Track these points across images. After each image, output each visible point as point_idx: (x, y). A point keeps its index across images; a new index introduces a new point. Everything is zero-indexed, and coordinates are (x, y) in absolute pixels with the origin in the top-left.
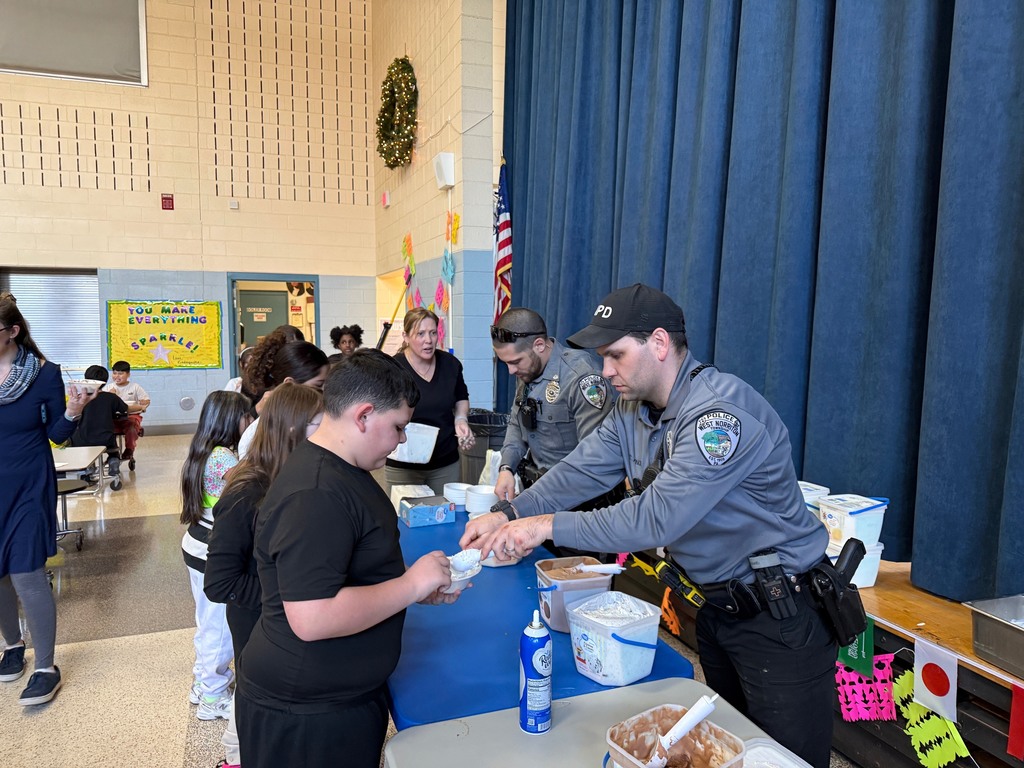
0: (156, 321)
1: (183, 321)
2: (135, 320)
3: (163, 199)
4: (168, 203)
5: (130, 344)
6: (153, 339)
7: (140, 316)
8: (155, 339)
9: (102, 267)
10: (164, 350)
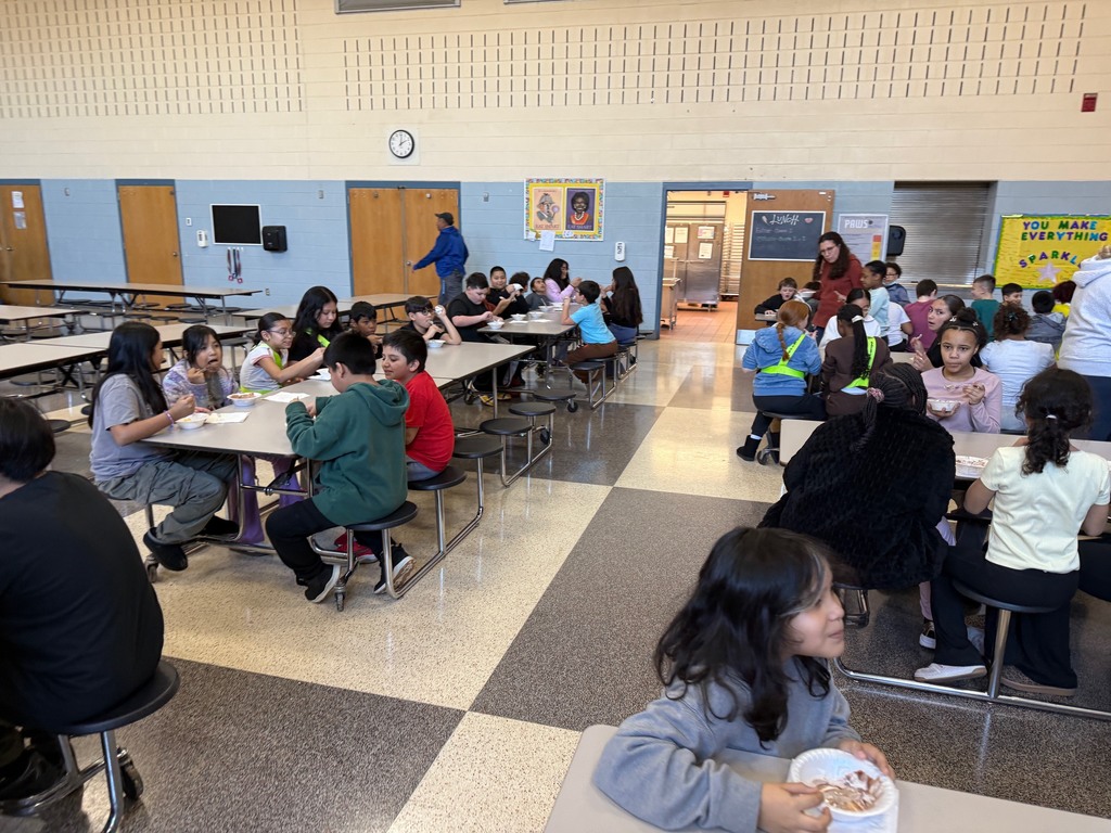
0: (1051, 235)
1: (1081, 236)
2: (1028, 236)
3: (1085, 99)
4: (1089, 104)
5: (1017, 262)
6: (1044, 256)
7: (1034, 232)
8: (1046, 258)
9: (1004, 179)
10: (1053, 269)
